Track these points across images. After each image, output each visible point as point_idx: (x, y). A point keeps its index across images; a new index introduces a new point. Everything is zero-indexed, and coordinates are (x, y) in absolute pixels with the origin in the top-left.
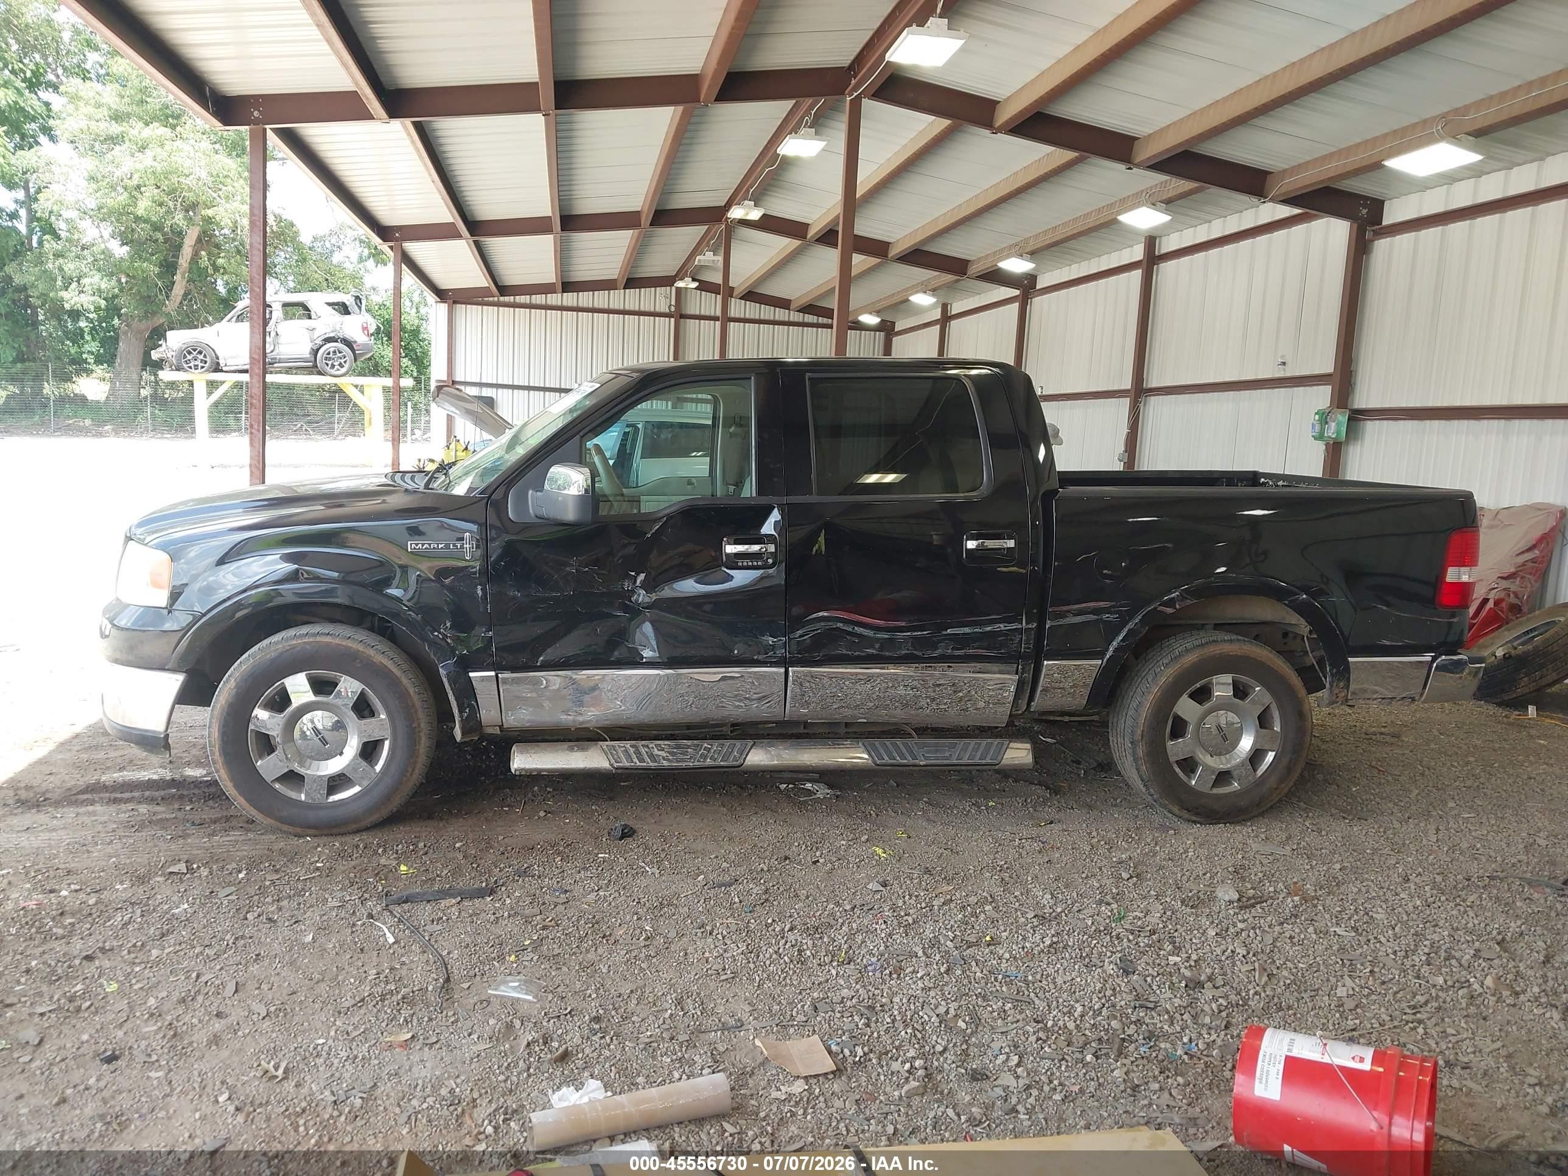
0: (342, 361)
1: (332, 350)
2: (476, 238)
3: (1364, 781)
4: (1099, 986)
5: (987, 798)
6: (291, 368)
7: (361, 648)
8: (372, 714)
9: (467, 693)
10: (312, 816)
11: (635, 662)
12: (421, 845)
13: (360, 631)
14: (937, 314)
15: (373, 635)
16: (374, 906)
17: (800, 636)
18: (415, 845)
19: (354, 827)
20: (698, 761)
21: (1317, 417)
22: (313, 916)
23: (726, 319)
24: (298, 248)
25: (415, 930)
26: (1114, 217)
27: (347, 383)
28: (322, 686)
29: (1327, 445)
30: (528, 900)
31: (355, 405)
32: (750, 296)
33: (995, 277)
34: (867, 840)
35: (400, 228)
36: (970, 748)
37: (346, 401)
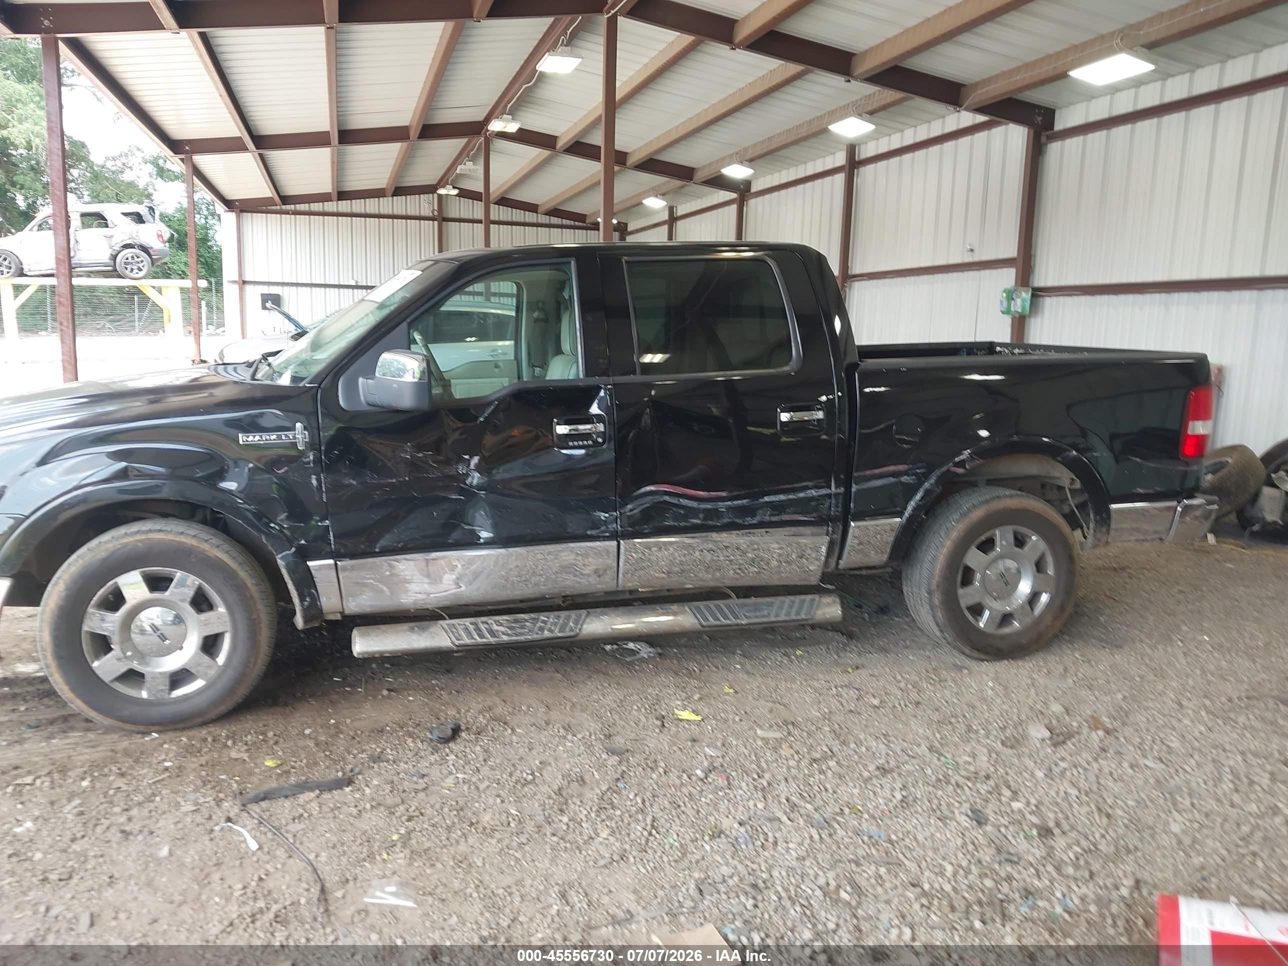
0: (141, 265)
1: (130, 255)
2: (261, 151)
3: (1108, 611)
4: (959, 841)
5: (795, 647)
6: (91, 272)
7: (194, 542)
8: (211, 607)
9: (307, 582)
10: (155, 713)
11: (472, 542)
12: (270, 734)
13: (194, 525)
14: (665, 216)
15: (206, 528)
16: (230, 807)
17: (631, 510)
18: (264, 734)
19: (200, 720)
20: (537, 633)
21: (1004, 295)
22: (166, 824)
23: (488, 222)
24: (90, 165)
25: (277, 830)
26: (824, 126)
27: (147, 286)
28: (157, 583)
29: (1013, 319)
30: (388, 788)
31: (155, 304)
32: (504, 201)
33: (718, 182)
34: (700, 699)
35: (189, 142)
36: (786, 606)
37: (145, 300)
